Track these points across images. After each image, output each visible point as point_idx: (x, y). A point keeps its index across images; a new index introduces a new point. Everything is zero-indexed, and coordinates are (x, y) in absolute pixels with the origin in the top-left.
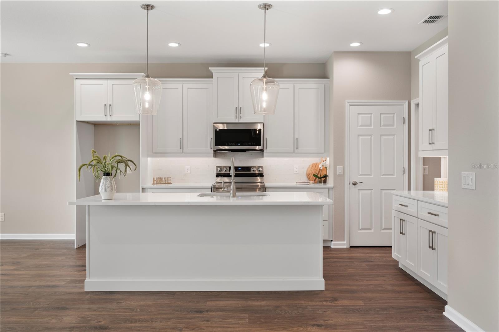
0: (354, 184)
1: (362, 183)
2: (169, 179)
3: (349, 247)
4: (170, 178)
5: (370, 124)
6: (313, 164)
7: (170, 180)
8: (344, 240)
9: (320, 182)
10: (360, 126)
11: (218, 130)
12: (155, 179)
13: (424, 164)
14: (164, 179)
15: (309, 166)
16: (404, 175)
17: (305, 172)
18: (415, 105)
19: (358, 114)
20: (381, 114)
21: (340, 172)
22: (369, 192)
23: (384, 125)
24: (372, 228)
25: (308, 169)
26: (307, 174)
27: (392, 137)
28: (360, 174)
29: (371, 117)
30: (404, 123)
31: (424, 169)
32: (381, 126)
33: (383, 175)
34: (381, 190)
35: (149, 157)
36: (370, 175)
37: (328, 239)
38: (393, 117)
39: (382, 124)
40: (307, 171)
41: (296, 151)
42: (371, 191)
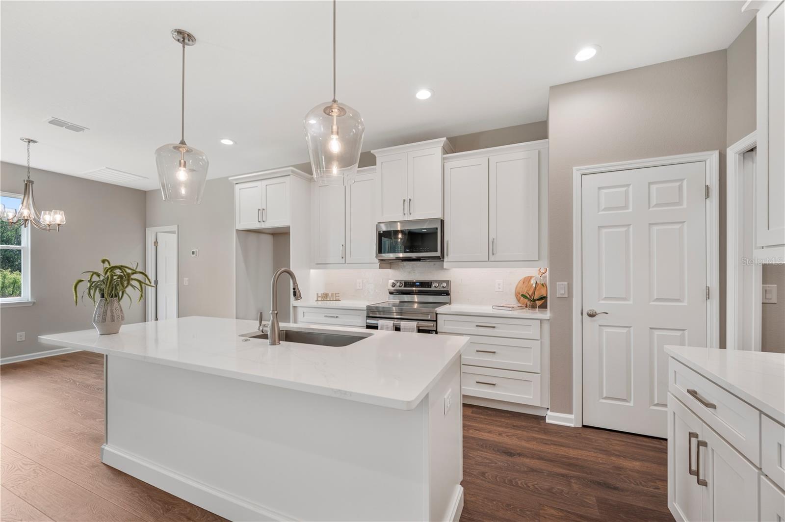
0: (592, 315)
1: (607, 313)
2: (337, 295)
3: (581, 426)
4: (339, 294)
5: (624, 205)
6: (525, 278)
7: (339, 296)
8: (571, 412)
9: (533, 307)
10: (603, 210)
11: (381, 232)
12: (320, 295)
13: (765, 281)
14: (330, 295)
15: (519, 282)
16: (708, 301)
17: (513, 291)
18: (737, 156)
19: (599, 188)
20: (650, 184)
21: (562, 292)
22: (624, 331)
23: (657, 205)
24: (631, 400)
25: (518, 285)
26: (515, 291)
27: (677, 226)
28: (604, 297)
29: (627, 192)
30: (707, 195)
31: (765, 292)
32: (651, 206)
33: (654, 301)
34: (651, 328)
35: (312, 269)
36: (624, 299)
37: (539, 406)
38: (680, 188)
39: (654, 201)
40: (516, 288)
41: (492, 258)
42: (628, 329)
